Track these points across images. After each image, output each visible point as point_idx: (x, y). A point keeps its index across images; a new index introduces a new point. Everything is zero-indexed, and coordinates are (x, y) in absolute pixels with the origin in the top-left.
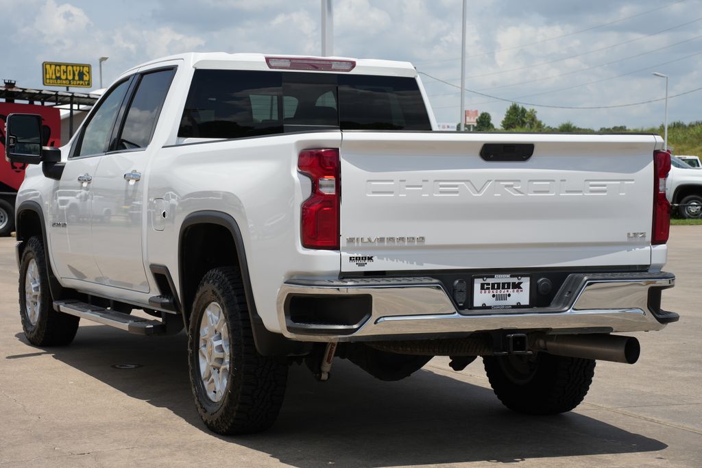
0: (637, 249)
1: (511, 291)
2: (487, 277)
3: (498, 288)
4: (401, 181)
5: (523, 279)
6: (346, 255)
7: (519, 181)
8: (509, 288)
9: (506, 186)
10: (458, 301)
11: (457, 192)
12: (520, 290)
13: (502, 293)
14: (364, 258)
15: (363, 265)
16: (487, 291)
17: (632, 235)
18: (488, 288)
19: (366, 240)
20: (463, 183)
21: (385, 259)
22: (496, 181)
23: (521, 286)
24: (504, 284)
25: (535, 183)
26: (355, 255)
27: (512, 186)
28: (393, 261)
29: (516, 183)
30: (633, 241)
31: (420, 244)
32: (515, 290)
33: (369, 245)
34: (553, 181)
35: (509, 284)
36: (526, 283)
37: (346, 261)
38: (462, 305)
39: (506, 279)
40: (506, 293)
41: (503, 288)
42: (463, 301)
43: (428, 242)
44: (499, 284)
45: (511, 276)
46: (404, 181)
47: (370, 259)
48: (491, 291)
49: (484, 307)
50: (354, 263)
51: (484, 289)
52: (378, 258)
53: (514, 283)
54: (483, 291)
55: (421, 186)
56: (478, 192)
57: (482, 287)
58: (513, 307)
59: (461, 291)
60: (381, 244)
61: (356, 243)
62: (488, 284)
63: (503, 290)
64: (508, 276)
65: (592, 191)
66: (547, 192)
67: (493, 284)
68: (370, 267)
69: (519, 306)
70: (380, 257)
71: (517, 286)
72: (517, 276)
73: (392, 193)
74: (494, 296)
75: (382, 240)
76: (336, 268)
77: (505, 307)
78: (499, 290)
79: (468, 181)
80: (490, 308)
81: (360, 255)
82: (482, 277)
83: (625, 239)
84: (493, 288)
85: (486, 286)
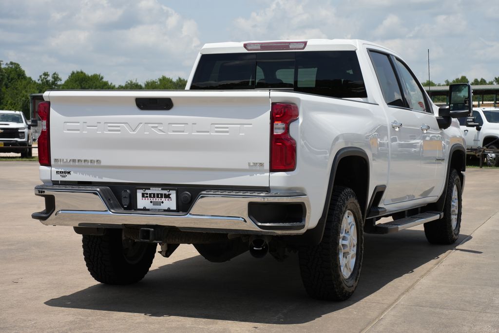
0: (258, 175)
1: (163, 199)
2: (146, 189)
3: (154, 197)
4: (84, 122)
5: (171, 192)
6: (54, 169)
7: (162, 124)
8: (162, 197)
9: (153, 127)
10: (124, 204)
11: (119, 131)
12: (170, 199)
13: (157, 200)
14: (65, 172)
15: (64, 177)
16: (147, 198)
17: (252, 164)
18: (147, 197)
19: (65, 161)
20: (123, 125)
21: (78, 173)
22: (146, 123)
23: (170, 196)
24: (158, 194)
25: (173, 125)
26: (60, 170)
27: (157, 127)
28: (83, 175)
29: (159, 125)
30: (255, 168)
31: (98, 164)
32: (167, 199)
33: (67, 164)
34: (187, 124)
35: (161, 194)
36: (173, 195)
37: (54, 173)
38: (126, 206)
39: (158, 191)
40: (160, 200)
41: (158, 197)
42: (127, 204)
43: (103, 164)
44: (154, 194)
45: (162, 189)
46: (86, 123)
47: (69, 173)
48: (149, 199)
49: (145, 209)
50: (59, 175)
51: (144, 197)
52: (74, 173)
53: (165, 194)
54: (144, 198)
55: (96, 126)
56: (134, 131)
57: (143, 195)
58: (165, 211)
59: (125, 197)
60: (74, 164)
61: (59, 162)
62: (147, 194)
63: (158, 199)
64: (160, 189)
65: (217, 132)
66: (183, 132)
67: (150, 194)
68: (69, 178)
69: (169, 210)
70: (76, 172)
71: (168, 196)
72: (166, 189)
73: (79, 130)
74: (151, 202)
75: (74, 161)
76: (48, 178)
77: (159, 210)
78: (154, 199)
79: (127, 123)
80: (148, 210)
81: (63, 170)
82: (142, 189)
83: (247, 167)
84: (150, 197)
85: (145, 195)
